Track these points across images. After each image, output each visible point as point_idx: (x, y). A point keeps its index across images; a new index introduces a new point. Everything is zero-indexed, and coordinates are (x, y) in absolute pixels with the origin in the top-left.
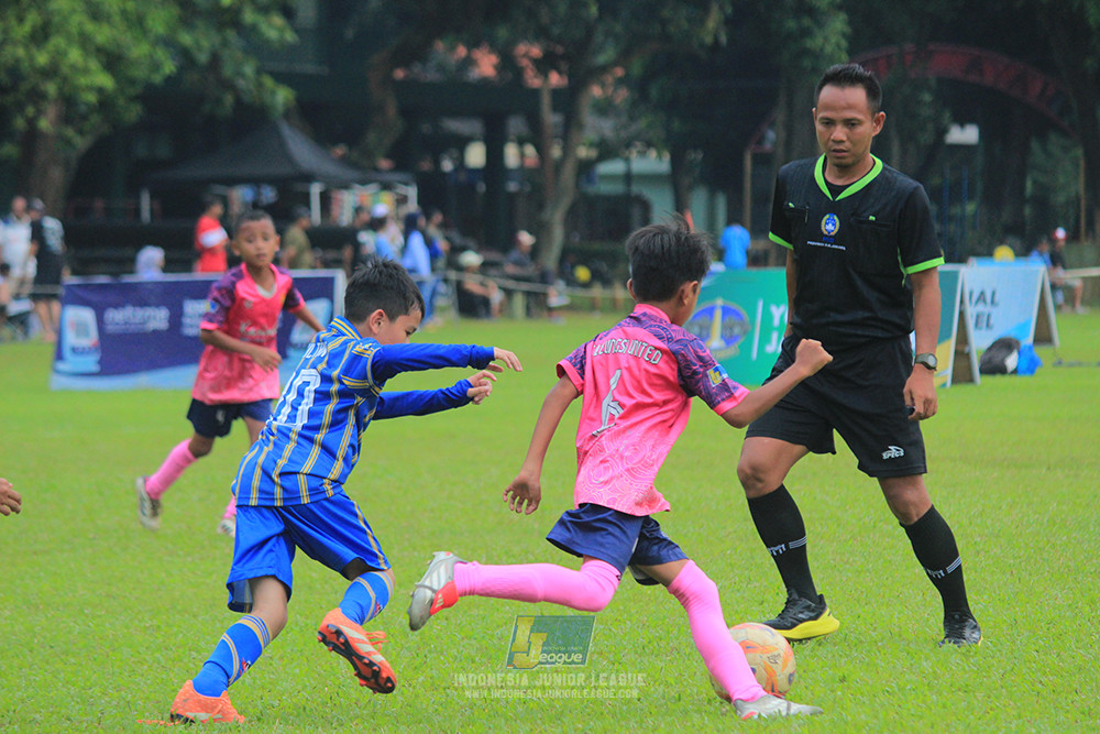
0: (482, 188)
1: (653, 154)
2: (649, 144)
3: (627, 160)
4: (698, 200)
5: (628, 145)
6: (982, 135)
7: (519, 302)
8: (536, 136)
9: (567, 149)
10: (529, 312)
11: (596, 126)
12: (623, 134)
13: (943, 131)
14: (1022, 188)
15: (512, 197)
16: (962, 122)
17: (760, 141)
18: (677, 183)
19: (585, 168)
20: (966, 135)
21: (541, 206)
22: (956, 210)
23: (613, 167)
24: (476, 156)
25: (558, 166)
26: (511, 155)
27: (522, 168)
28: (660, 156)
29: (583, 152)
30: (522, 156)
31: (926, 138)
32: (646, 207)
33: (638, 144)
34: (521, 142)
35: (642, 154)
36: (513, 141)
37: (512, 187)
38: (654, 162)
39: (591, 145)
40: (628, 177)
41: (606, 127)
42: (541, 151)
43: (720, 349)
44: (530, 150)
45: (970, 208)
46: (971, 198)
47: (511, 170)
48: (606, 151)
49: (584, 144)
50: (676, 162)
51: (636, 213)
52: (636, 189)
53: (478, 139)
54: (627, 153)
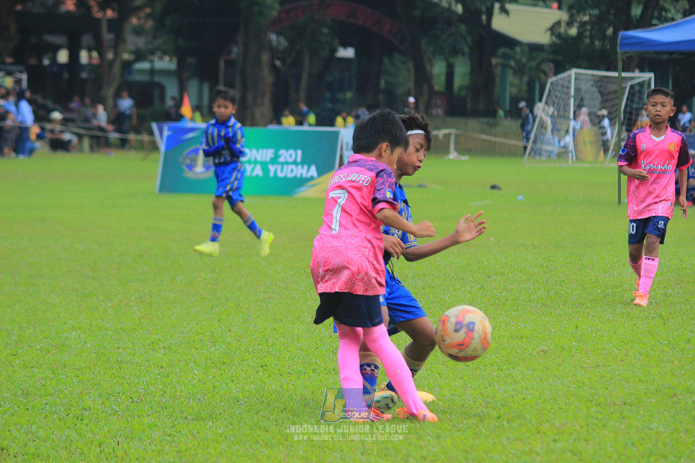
0: (66, 75)
1: (167, 58)
2: (165, 53)
3: (152, 61)
4: (193, 86)
5: (152, 53)
6: (357, 53)
7: (86, 142)
8: (98, 46)
9: (116, 54)
10: (92, 149)
11: (134, 42)
12: (150, 46)
13: (334, 50)
14: (378, 84)
15: (84, 80)
16: (345, 45)
17: (229, 53)
18: (180, 75)
19: (127, 66)
20: (348, 53)
21: (100, 88)
22: (340, 96)
23: (144, 65)
24: (63, 57)
25: (111, 64)
26: (84, 56)
27: (90, 64)
28: (171, 60)
29: (126, 56)
30: (90, 57)
31: (324, 54)
32: (162, 89)
33: (158, 52)
34: (90, 50)
35: (161, 58)
36: (85, 49)
37: (84, 75)
38: (166, 63)
39: (132, 52)
40: (152, 72)
41: (140, 42)
42: (102, 55)
43: (201, 173)
44: (95, 54)
45: (349, 95)
46: (349, 89)
47: (84, 65)
48: (140, 56)
49: (127, 52)
50: (180, 64)
51: (157, 92)
52: (157, 79)
53: (65, 47)
54: (152, 58)
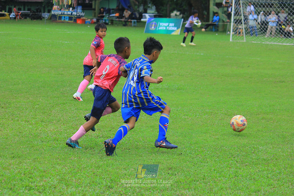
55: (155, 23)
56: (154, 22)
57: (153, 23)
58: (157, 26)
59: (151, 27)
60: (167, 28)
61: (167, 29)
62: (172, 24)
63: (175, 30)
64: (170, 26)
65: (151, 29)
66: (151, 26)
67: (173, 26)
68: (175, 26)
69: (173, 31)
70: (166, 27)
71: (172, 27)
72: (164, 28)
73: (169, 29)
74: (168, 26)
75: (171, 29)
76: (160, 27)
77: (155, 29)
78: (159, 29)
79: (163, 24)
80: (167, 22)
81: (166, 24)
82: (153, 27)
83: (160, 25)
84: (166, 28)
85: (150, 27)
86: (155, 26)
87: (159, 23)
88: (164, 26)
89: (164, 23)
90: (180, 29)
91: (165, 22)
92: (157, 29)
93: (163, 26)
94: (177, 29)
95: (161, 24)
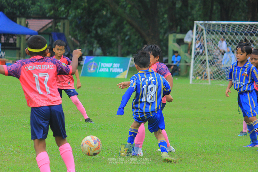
55: (95, 64)
56: (94, 62)
57: (92, 64)
58: (97, 67)
59: (90, 69)
60: (111, 69)
61: (111, 71)
62: (117, 64)
63: (121, 73)
64: (114, 66)
65: (89, 71)
66: (89, 67)
67: (119, 66)
68: (120, 67)
69: (118, 73)
70: (109, 68)
71: (117, 68)
72: (106, 70)
73: (113, 71)
74: (112, 67)
75: (115, 71)
76: (101, 69)
77: (94, 71)
78: (100, 71)
79: (105, 65)
80: (110, 63)
81: (109, 65)
82: (92, 69)
83: (102, 66)
84: (109, 70)
85: (88, 69)
86: (94, 67)
87: (100, 63)
88: (107, 67)
89: (106, 63)
90: (127, 72)
91: (108, 62)
92: (98, 71)
93: (105, 67)
94: (124, 70)
95: (102, 64)
